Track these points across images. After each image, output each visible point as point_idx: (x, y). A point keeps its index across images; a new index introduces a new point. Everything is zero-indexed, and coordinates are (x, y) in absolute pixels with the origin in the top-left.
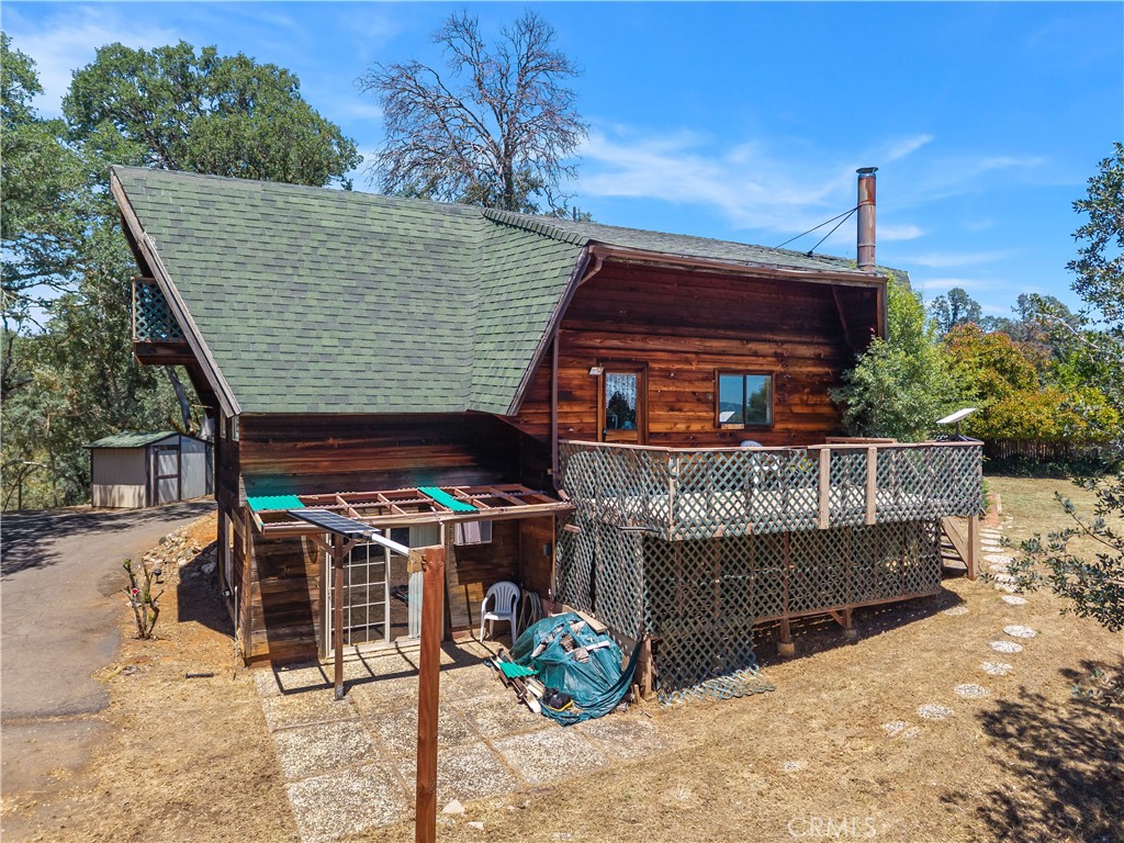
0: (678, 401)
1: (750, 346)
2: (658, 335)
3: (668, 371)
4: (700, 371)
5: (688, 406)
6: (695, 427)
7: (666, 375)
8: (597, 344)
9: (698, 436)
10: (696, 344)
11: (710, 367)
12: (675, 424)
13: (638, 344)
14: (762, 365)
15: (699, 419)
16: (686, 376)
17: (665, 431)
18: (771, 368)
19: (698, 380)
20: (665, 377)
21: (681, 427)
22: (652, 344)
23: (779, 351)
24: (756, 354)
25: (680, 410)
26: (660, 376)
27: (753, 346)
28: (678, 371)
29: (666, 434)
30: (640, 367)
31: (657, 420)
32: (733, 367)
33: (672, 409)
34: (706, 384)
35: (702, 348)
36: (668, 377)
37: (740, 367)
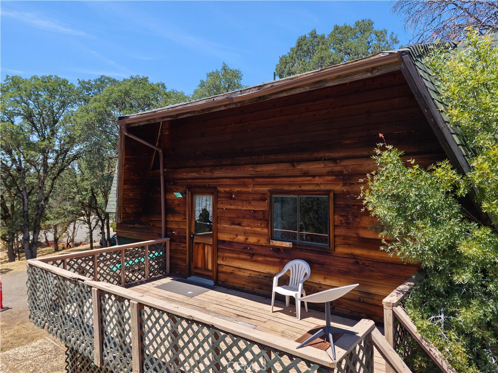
0: (238, 217)
1: (299, 167)
2: (221, 166)
3: (231, 193)
4: (255, 193)
5: (245, 222)
6: (252, 240)
7: (229, 196)
8: (185, 177)
9: (255, 248)
10: (249, 170)
11: (265, 189)
12: (237, 236)
13: (208, 175)
14: (318, 185)
15: (255, 234)
16: (244, 197)
17: (228, 240)
18: (329, 187)
19: (254, 200)
20: (227, 198)
21: (241, 238)
22: (217, 174)
23: (337, 169)
24: (306, 174)
25: (239, 224)
26: (225, 197)
27: (303, 167)
28: (239, 193)
29: (230, 242)
30: (211, 190)
31: (224, 231)
32: (286, 188)
33: (233, 224)
34: (261, 203)
35: (254, 173)
36: (231, 198)
37: (293, 188)
